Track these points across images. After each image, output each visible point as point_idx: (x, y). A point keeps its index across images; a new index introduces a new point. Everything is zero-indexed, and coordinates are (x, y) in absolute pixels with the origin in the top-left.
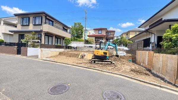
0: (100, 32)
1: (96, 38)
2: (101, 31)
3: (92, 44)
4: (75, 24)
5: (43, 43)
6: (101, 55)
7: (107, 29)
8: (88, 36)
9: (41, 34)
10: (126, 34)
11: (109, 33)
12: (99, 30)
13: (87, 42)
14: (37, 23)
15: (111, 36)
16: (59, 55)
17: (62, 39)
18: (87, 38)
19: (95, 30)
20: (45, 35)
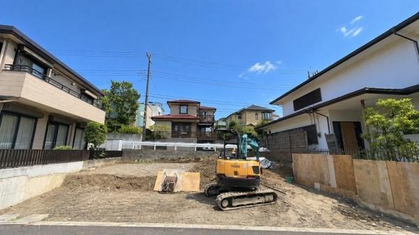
0: (184, 109)
1: (174, 124)
2: (186, 107)
3: (164, 139)
6: (248, 177)
7: (199, 103)
8: (153, 118)
10: (237, 116)
11: (204, 114)
12: (181, 105)
13: (149, 135)
15: (209, 119)
16: (64, 186)
17: (74, 126)
18: (150, 124)
19: (171, 104)
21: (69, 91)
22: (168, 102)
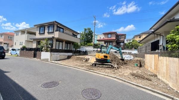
0: (109, 36)
1: (105, 42)
2: (110, 35)
4: (85, 30)
5: (54, 48)
6: (102, 58)
7: (116, 33)
8: (97, 40)
9: (53, 40)
10: (138, 37)
11: (120, 37)
12: (108, 34)
13: (95, 46)
14: (50, 31)
15: (122, 39)
16: (67, 58)
17: (72, 44)
18: (96, 42)
19: (105, 34)
20: (56, 41)
21: (69, 34)
22: (103, 34)
